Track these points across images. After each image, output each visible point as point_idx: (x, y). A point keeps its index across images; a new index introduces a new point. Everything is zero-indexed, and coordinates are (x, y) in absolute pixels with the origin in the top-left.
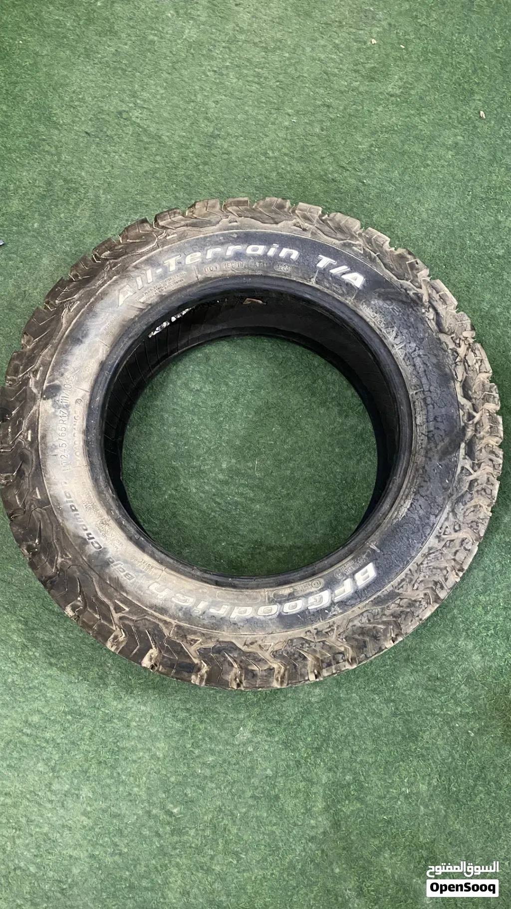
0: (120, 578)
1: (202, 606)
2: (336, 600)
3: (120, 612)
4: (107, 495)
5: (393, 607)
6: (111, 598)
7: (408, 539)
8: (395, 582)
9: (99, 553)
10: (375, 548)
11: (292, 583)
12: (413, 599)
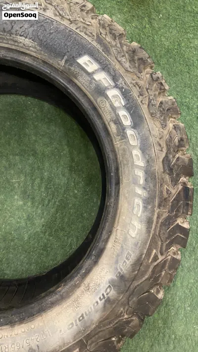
0: (131, 263)
1: (139, 191)
2: (112, 84)
3: (157, 256)
4: (63, 291)
5: (109, 39)
6: (148, 267)
7: (51, 34)
8: (89, 39)
9: (114, 286)
10: (64, 61)
11: (105, 124)
12: (98, 25)
